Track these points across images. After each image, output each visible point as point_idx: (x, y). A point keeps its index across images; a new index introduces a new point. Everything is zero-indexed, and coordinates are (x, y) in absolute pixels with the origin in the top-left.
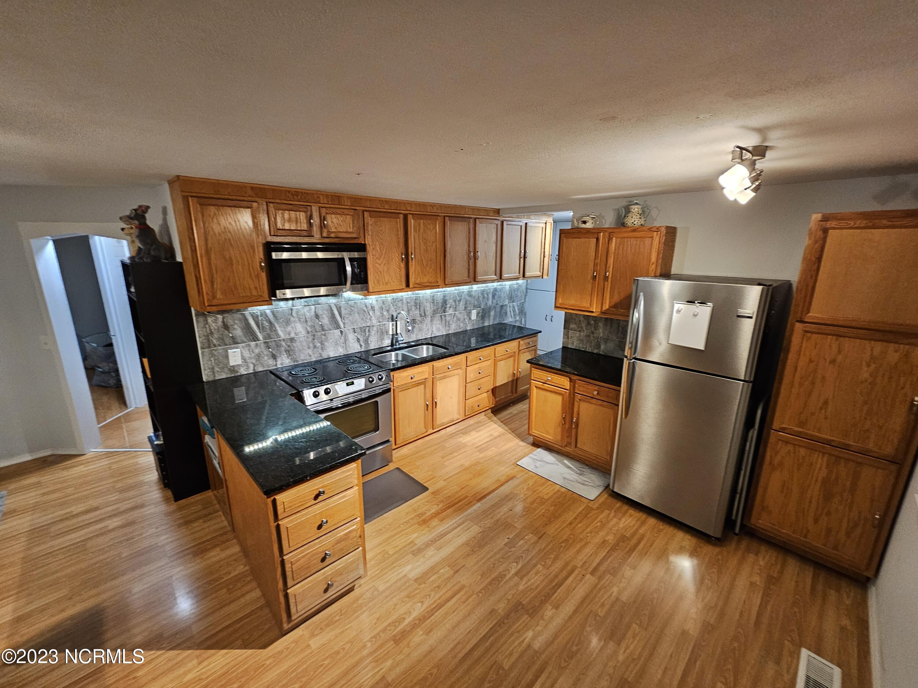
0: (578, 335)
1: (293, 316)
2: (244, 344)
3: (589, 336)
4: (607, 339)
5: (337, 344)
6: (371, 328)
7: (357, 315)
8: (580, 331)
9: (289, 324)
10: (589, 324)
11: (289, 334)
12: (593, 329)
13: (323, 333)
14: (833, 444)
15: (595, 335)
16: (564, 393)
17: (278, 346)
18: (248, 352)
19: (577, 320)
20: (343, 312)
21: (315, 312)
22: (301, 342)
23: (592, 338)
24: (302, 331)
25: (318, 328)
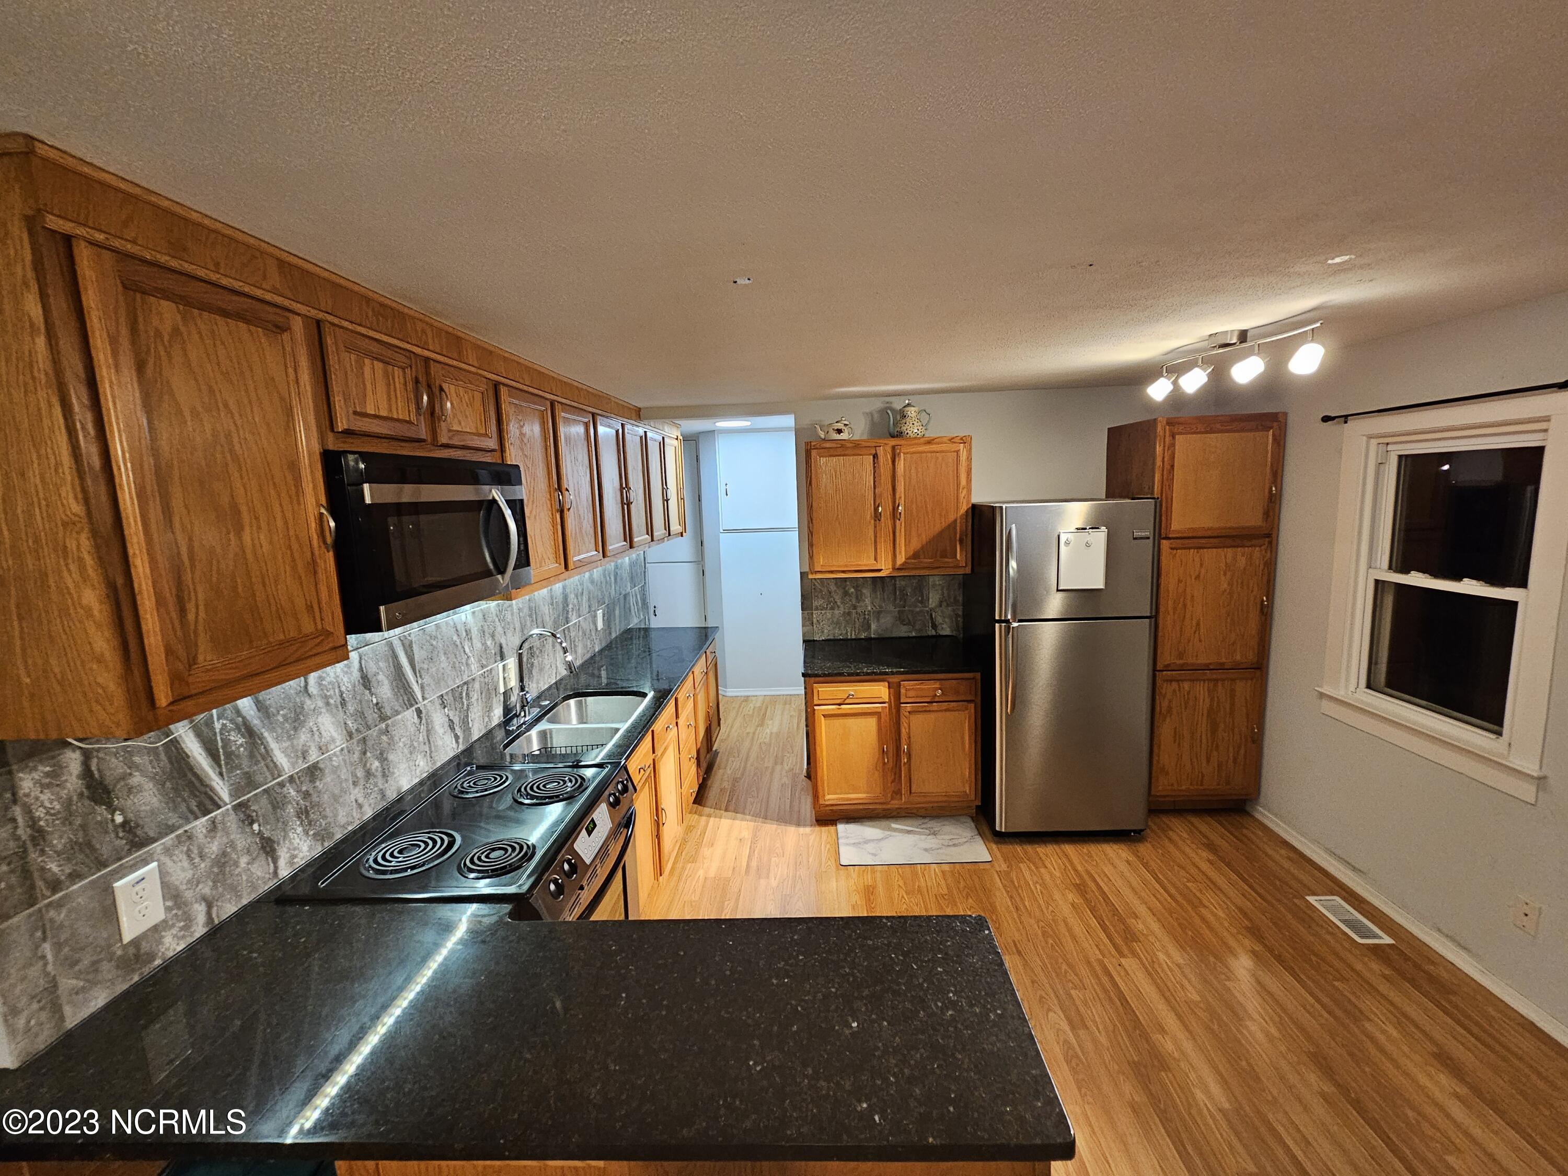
0: (829, 616)
1: (310, 696)
2: (168, 840)
3: (849, 614)
4: (879, 613)
5: (412, 750)
6: (470, 686)
7: (443, 658)
8: (832, 608)
9: (302, 724)
10: (846, 593)
11: (304, 755)
12: (854, 601)
13: (383, 726)
14: (1211, 667)
15: (859, 610)
16: (880, 710)
17: (277, 803)
18: (186, 864)
19: (825, 591)
20: (418, 655)
21: (361, 669)
22: (335, 770)
23: (854, 615)
24: (335, 735)
25: (372, 716)
